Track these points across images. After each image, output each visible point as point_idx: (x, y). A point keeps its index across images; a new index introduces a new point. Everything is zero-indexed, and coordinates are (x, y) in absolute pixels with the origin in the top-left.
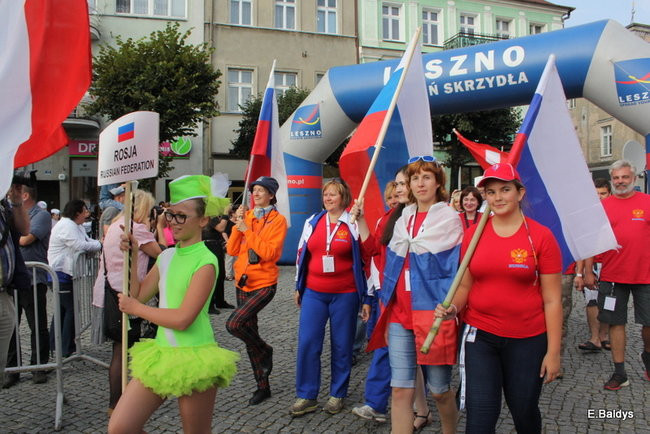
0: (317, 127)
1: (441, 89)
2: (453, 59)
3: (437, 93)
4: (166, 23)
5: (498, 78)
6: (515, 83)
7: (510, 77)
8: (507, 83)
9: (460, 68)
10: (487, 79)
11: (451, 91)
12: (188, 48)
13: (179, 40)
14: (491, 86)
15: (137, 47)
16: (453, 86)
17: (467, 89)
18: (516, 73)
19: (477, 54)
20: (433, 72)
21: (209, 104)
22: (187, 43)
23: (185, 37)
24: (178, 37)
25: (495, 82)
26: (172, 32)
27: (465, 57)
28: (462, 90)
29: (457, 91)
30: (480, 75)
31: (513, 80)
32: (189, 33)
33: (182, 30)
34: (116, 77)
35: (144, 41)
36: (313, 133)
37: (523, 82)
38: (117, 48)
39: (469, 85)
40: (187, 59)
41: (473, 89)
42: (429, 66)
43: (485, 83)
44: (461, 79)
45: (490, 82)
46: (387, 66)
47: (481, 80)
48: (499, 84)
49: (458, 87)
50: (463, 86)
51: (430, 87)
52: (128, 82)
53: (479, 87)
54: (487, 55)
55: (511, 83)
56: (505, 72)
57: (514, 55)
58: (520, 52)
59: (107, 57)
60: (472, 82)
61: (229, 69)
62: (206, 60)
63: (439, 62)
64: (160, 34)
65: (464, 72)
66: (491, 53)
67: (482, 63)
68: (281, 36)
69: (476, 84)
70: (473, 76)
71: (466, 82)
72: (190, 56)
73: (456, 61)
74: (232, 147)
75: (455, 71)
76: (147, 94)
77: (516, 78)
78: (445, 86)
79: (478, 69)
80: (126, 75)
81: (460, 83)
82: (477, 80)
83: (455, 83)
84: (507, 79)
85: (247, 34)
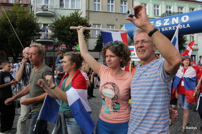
2: (164, 20)
4: (75, 11)
6: (185, 27)
8: (183, 27)
9: (167, 23)
10: (176, 26)
11: (164, 30)
12: (81, 18)
13: (79, 16)
15: (66, 18)
16: (165, 29)
17: (169, 30)
18: (186, 24)
19: (173, 18)
20: (158, 24)
21: (88, 35)
22: (81, 16)
23: (80, 15)
24: (78, 15)
26: (76, 13)
27: (169, 19)
28: (168, 30)
29: (166, 30)
30: (173, 25)
32: (82, 13)
33: (79, 12)
34: (60, 27)
35: (68, 16)
37: (188, 27)
38: (60, 18)
40: (81, 21)
41: (171, 29)
42: (157, 22)
44: (167, 26)
47: (174, 27)
48: (180, 28)
49: (166, 29)
50: (168, 28)
52: (63, 28)
54: (176, 19)
55: (184, 27)
56: (182, 24)
57: (185, 18)
58: (187, 17)
59: (57, 21)
60: (171, 27)
61: (93, 24)
62: (87, 21)
63: (160, 21)
64: (73, 14)
66: (177, 18)
67: (174, 21)
68: (109, 14)
69: (172, 28)
70: (171, 25)
71: (169, 27)
72: (82, 20)
73: (166, 21)
74: (94, 48)
75: (165, 24)
76: (69, 32)
77: (186, 26)
78: (162, 29)
79: (173, 23)
80: (63, 26)
81: (167, 28)
82: (173, 27)
83: (165, 28)
84: (183, 26)
85: (99, 13)
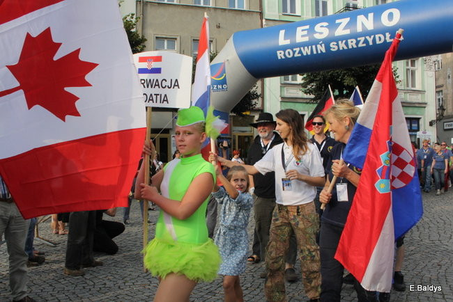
0: (224, 82)
1: (327, 47)
2: (337, 21)
3: (324, 51)
5: (377, 36)
6: (392, 40)
7: (388, 35)
8: (385, 40)
10: (368, 38)
11: (336, 48)
14: (371, 43)
16: (338, 45)
17: (350, 47)
18: (392, 31)
19: (358, 17)
20: (321, 33)
25: (374, 40)
27: (348, 19)
28: (346, 48)
29: (341, 49)
30: (361, 35)
31: (390, 38)
36: (220, 87)
39: (352, 43)
41: (355, 46)
42: (317, 28)
43: (366, 41)
44: (345, 38)
45: (370, 40)
46: (282, 29)
47: (362, 39)
48: (378, 42)
49: (342, 45)
50: (347, 44)
51: (318, 46)
53: (361, 45)
54: (367, 17)
55: (388, 40)
56: (383, 31)
57: (391, 16)
58: (396, 13)
60: (354, 41)
61: (157, 38)
63: (325, 24)
65: (347, 32)
66: (371, 15)
67: (363, 24)
68: (198, 10)
69: (358, 42)
70: (355, 36)
71: (349, 41)
73: (340, 23)
75: (340, 32)
77: (392, 36)
78: (331, 45)
79: (359, 29)
81: (344, 41)
82: (359, 39)
83: (340, 42)
84: (385, 37)
85: (171, 9)
